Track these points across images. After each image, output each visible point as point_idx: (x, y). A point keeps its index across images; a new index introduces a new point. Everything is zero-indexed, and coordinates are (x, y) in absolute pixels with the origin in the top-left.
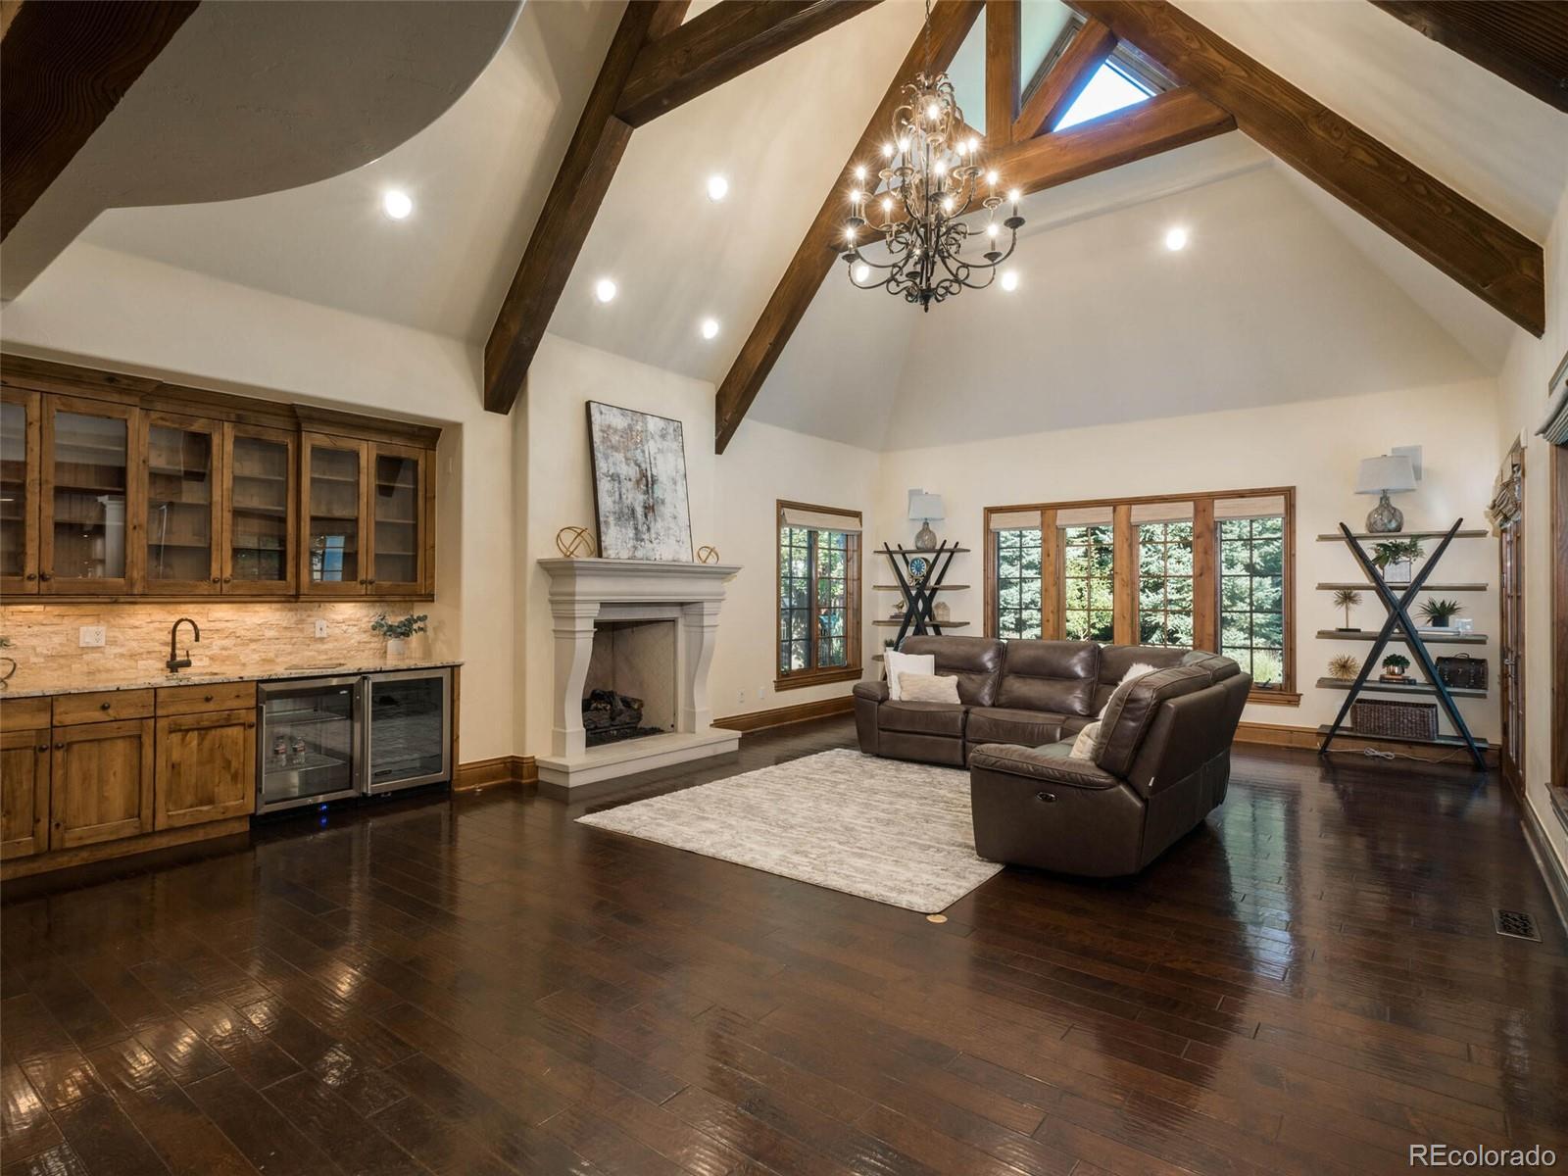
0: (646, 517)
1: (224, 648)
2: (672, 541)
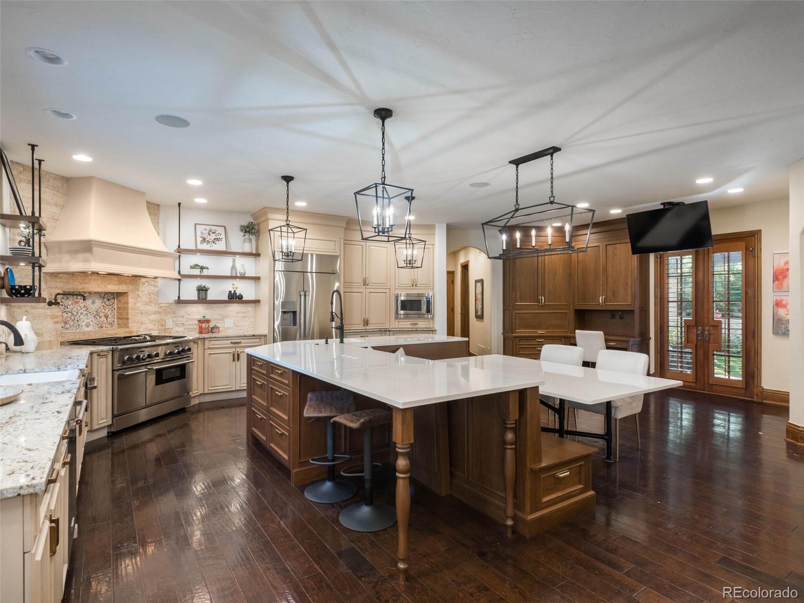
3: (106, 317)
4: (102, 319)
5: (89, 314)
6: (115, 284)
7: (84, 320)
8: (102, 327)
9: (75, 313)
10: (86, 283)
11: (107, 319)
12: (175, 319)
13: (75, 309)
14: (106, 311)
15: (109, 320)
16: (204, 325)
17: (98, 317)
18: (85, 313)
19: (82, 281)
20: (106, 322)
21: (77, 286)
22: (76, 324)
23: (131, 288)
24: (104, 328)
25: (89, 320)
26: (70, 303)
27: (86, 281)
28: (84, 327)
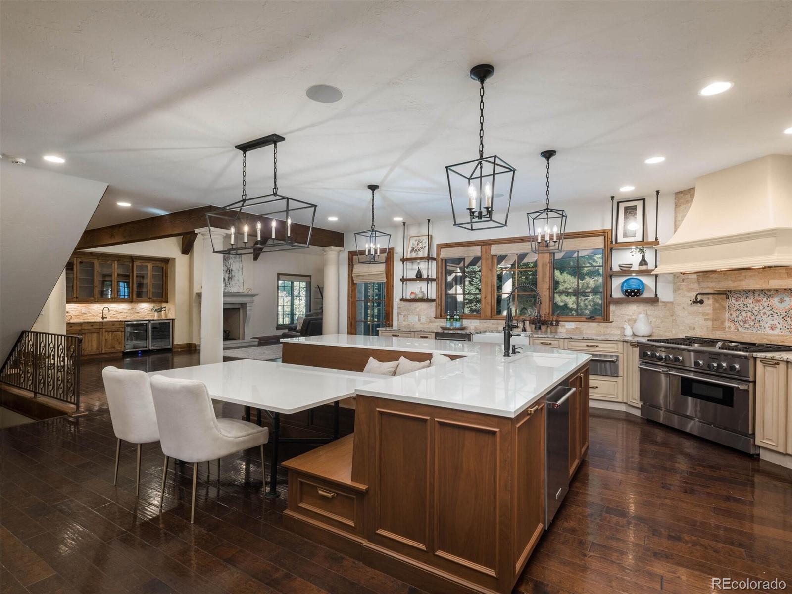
0: (229, 280)
1: (114, 315)
2: (237, 286)
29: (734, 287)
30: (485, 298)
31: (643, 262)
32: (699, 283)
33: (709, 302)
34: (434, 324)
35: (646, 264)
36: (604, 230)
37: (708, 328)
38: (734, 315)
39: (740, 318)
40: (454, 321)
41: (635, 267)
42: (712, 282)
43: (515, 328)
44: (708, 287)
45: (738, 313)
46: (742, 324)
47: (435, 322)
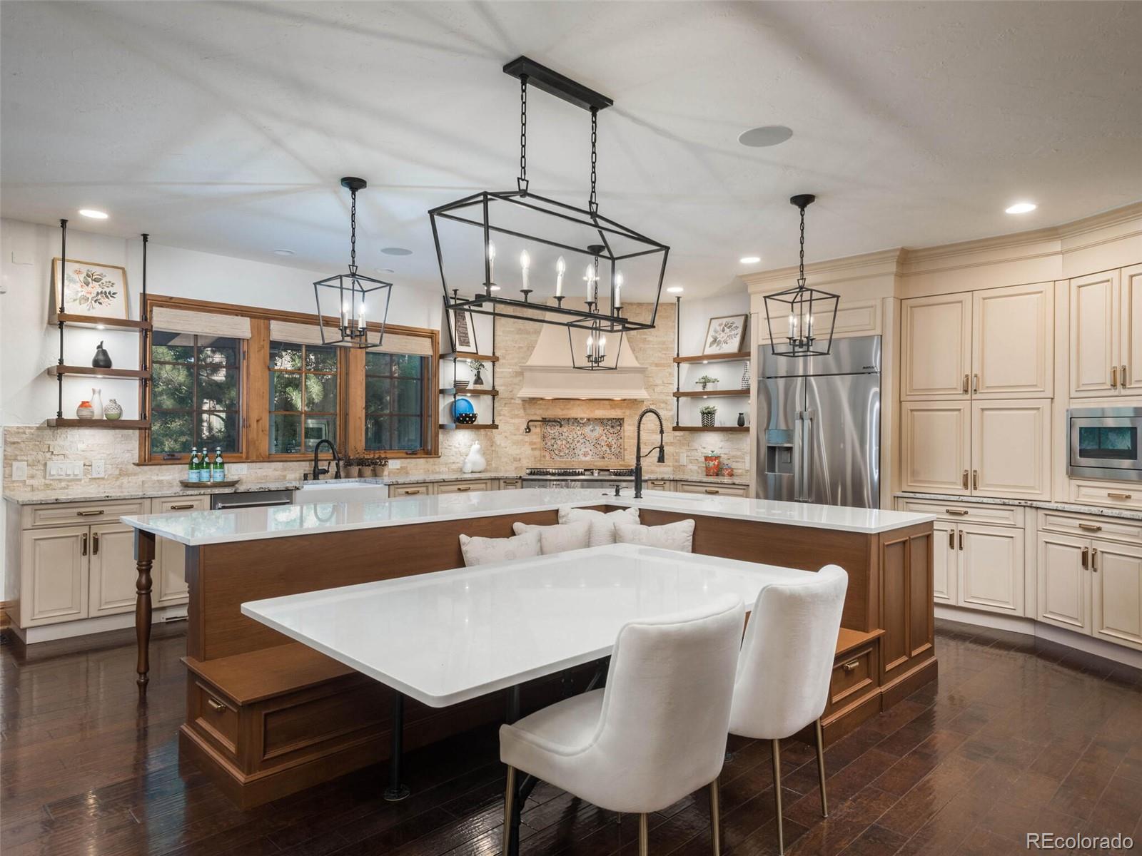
3: (610, 446)
4: (604, 449)
5: (587, 442)
6: (605, 409)
7: (581, 449)
8: (603, 458)
9: (571, 441)
10: (568, 409)
11: (610, 449)
12: (689, 454)
13: (571, 437)
14: (610, 440)
15: (613, 450)
16: (711, 464)
17: (598, 446)
18: (582, 441)
19: (562, 407)
20: (608, 451)
21: (558, 412)
22: (571, 453)
23: (628, 412)
24: (606, 459)
25: (588, 449)
26: (565, 430)
27: (568, 407)
28: (581, 456)
29: (562, 415)
30: (258, 421)
31: (478, 380)
32: (525, 409)
33: (536, 430)
34: (133, 479)
35: (482, 383)
36: (432, 330)
37: (535, 458)
38: (549, 444)
39: (555, 446)
40: (216, 468)
41: (471, 386)
42: (539, 409)
43: (324, 473)
44: (535, 414)
45: (553, 441)
46: (557, 452)
47: (135, 474)
